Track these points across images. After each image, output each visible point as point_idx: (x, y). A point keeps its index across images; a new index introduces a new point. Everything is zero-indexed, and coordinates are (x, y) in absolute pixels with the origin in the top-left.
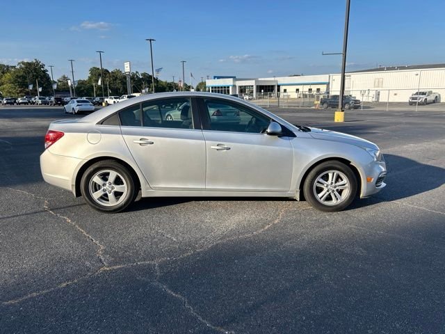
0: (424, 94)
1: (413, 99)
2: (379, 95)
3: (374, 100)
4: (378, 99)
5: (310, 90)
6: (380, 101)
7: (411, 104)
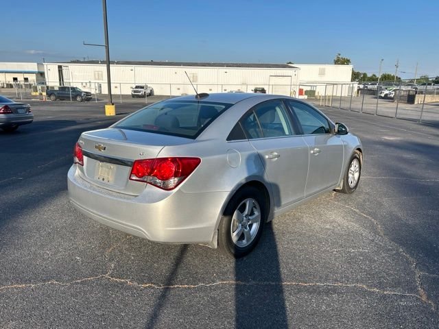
0: (142, 87)
1: (135, 92)
2: (100, 87)
3: (97, 92)
4: (101, 91)
5: (15, 79)
6: (103, 93)
7: (133, 96)
